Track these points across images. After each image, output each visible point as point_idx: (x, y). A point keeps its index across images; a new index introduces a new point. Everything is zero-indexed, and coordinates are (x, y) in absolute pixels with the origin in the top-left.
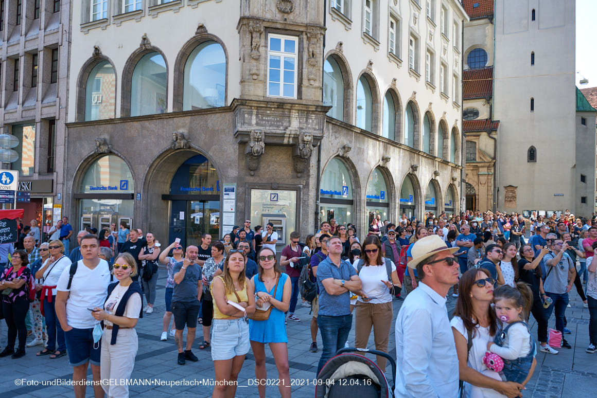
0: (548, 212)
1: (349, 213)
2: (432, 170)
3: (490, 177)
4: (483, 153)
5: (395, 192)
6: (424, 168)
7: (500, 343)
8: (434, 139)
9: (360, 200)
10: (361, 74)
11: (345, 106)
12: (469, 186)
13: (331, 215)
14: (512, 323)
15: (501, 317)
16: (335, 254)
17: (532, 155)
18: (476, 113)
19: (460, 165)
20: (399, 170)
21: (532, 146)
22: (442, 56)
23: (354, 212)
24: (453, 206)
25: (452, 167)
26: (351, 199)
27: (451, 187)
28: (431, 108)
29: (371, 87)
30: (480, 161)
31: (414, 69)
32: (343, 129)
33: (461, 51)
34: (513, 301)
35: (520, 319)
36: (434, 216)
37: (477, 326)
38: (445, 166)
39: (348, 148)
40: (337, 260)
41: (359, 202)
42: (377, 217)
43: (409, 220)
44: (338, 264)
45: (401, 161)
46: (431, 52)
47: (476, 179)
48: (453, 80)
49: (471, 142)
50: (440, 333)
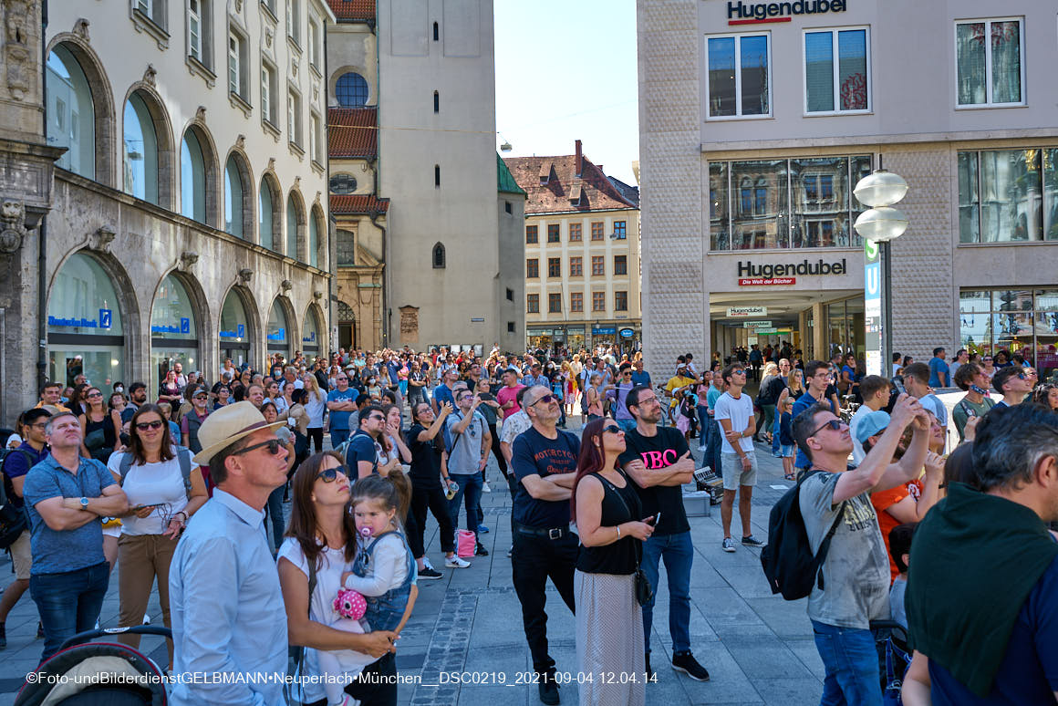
0: (464, 347)
1: (115, 363)
2: (279, 279)
3: (377, 293)
4: (365, 251)
5: (210, 320)
6: (263, 276)
7: (361, 572)
8: (279, 224)
9: (139, 335)
10: (131, 91)
11: (99, 150)
12: (343, 307)
13: (75, 368)
14: (380, 537)
15: (362, 528)
16: (65, 448)
17: (439, 256)
18: (352, 184)
19: (327, 271)
20: (216, 279)
21: (439, 243)
22: (291, 76)
23: (126, 361)
24: (318, 342)
25: (313, 273)
26: (119, 333)
27: (313, 309)
28: (272, 168)
29: (155, 117)
30: (360, 264)
31: (238, 93)
32: (97, 197)
33: (323, 74)
34: (380, 501)
35: (392, 528)
36: (285, 361)
37: (325, 549)
38: (300, 271)
39: (109, 233)
40: (70, 461)
41: (137, 340)
42: (176, 367)
43: (238, 370)
44: (72, 466)
45: (219, 262)
46: (269, 67)
47: (355, 296)
48: (311, 121)
49: (346, 232)
50: (254, 574)
